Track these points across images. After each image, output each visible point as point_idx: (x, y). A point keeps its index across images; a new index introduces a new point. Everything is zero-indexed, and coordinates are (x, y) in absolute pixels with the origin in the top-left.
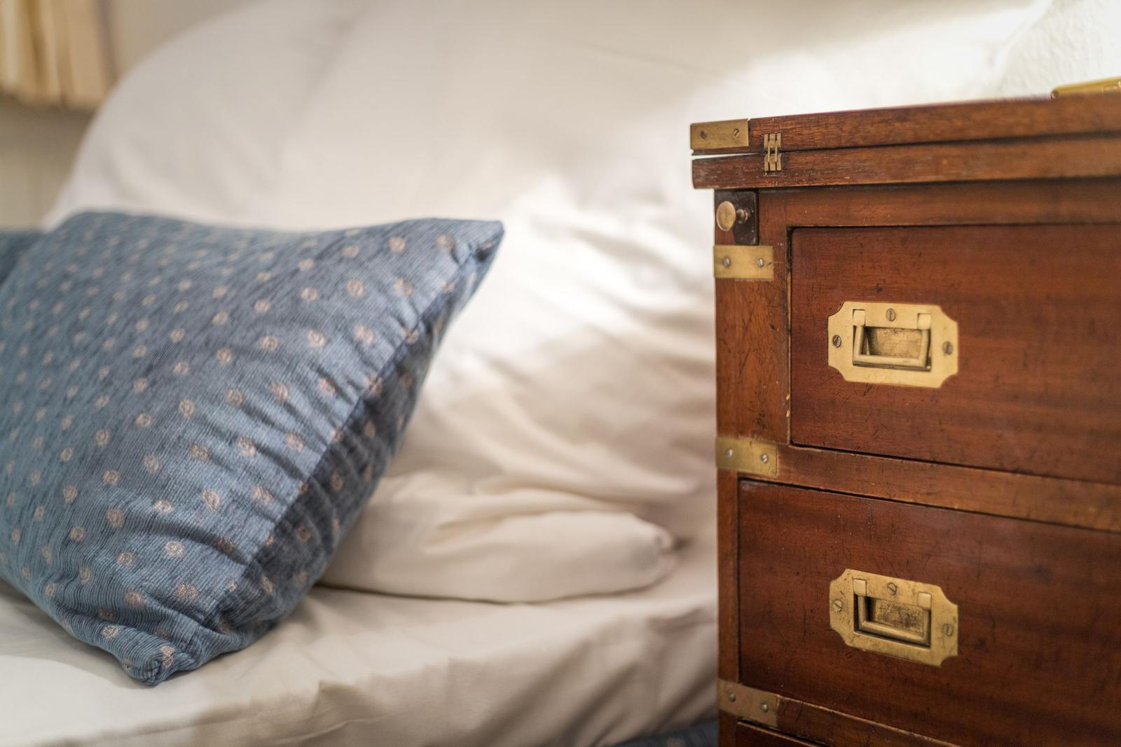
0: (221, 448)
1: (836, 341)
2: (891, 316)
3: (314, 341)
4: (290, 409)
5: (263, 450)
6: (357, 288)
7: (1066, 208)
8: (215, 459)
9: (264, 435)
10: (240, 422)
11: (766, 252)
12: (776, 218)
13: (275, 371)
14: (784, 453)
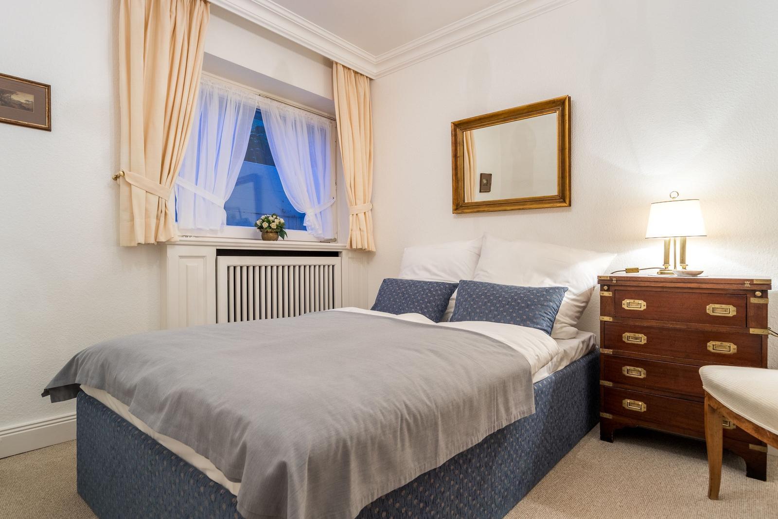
0: (543, 318)
1: (624, 304)
2: (634, 301)
3: (551, 304)
4: (550, 313)
5: (548, 318)
6: (554, 296)
7: (665, 290)
8: (543, 320)
9: (548, 317)
10: (545, 315)
11: (611, 293)
12: (612, 288)
13: (548, 308)
14: (613, 317)
